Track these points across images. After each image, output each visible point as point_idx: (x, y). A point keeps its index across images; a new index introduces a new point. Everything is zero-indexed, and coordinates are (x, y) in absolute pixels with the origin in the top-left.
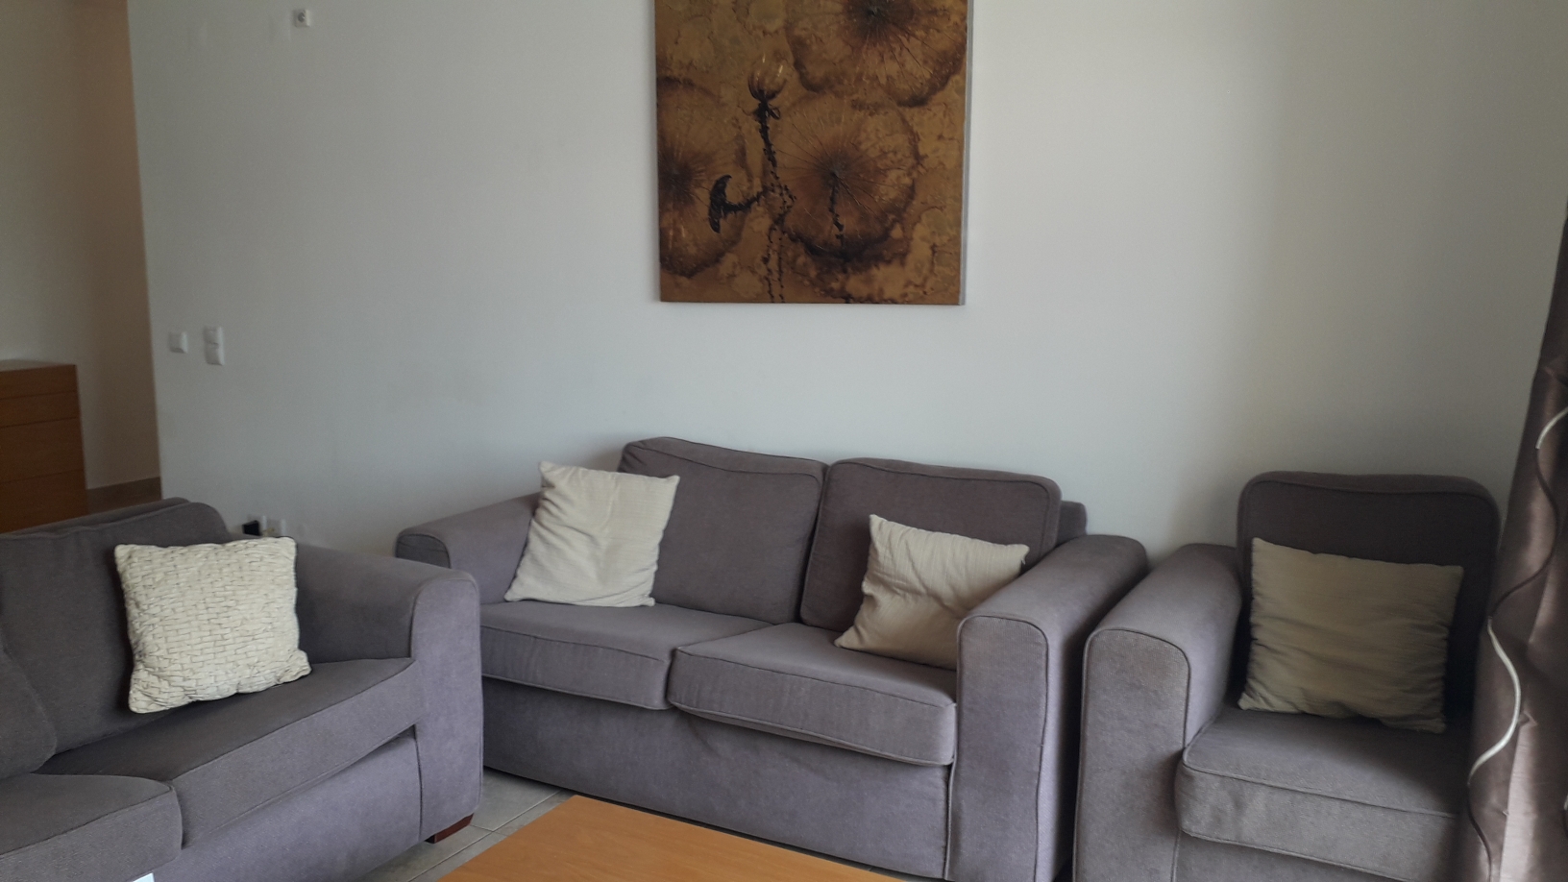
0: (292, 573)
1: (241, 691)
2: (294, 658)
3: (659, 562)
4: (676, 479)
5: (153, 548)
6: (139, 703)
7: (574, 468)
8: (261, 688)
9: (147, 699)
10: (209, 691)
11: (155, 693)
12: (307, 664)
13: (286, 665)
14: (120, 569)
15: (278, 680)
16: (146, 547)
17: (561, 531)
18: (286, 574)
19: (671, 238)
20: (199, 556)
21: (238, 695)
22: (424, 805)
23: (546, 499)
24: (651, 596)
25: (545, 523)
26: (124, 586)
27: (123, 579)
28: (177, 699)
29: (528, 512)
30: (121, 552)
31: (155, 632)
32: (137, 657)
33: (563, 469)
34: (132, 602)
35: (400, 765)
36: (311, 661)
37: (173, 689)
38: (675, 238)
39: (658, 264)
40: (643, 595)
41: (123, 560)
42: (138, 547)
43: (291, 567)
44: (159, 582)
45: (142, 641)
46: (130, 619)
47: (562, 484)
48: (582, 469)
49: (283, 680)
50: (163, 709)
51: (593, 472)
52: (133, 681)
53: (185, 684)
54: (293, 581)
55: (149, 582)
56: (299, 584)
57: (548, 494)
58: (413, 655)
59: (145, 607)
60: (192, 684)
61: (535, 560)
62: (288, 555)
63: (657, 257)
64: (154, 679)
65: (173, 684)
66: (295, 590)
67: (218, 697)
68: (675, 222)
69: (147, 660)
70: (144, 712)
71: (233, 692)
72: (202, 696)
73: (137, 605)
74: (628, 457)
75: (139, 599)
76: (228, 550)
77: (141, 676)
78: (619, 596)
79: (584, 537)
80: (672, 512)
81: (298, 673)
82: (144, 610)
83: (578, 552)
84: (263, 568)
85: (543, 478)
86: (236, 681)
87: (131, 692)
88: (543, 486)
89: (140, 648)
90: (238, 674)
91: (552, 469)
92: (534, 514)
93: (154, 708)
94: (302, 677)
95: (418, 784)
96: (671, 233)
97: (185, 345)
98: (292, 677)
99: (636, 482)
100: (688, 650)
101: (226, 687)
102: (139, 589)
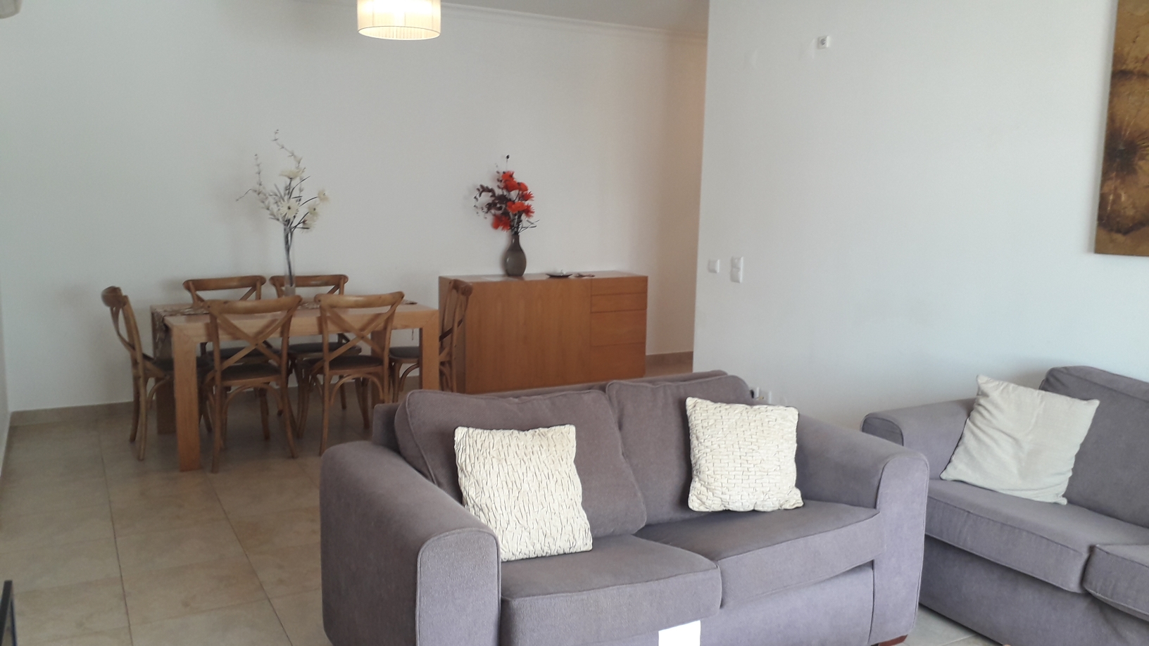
0: (795, 433)
1: (756, 509)
2: (792, 493)
3: (1074, 470)
4: (1096, 403)
5: (709, 402)
6: (694, 504)
7: (1005, 384)
8: (770, 510)
9: (699, 501)
10: (737, 504)
11: (704, 499)
12: (801, 499)
13: (787, 497)
14: (688, 413)
15: (781, 507)
16: (704, 401)
17: (991, 431)
18: (791, 433)
19: (1110, 201)
20: (736, 412)
21: (754, 511)
22: (874, 619)
23: (980, 405)
24: (1064, 496)
25: (979, 424)
26: (690, 425)
27: (690, 420)
28: (717, 507)
29: (963, 413)
30: (690, 402)
31: (707, 458)
32: (695, 472)
33: (997, 383)
34: (693, 436)
35: (861, 586)
36: (804, 497)
37: (715, 498)
38: (1114, 202)
39: (1096, 223)
40: (1057, 495)
41: (690, 408)
42: (699, 400)
43: (795, 429)
44: (712, 425)
45: (698, 463)
46: (692, 447)
47: (995, 395)
48: (1012, 385)
49: (784, 507)
50: (707, 510)
51: (1022, 388)
52: (691, 488)
53: (723, 497)
54: (795, 439)
55: (705, 424)
56: (798, 442)
57: (982, 401)
58: (878, 507)
59: (702, 441)
60: (726, 497)
61: (967, 451)
62: (792, 420)
63: (1096, 217)
64: (704, 489)
65: (715, 495)
66: (796, 445)
67: (742, 510)
68: (1116, 189)
69: (702, 476)
70: (697, 510)
71: (751, 508)
72: (732, 507)
73: (697, 438)
74: (1052, 380)
75: (698, 434)
76: (755, 411)
77: (696, 486)
78: (1037, 492)
79: (1010, 440)
80: (1090, 430)
81: (794, 504)
82: (701, 443)
83: (1004, 451)
84: (777, 427)
85: (979, 388)
86: (754, 501)
87: (690, 495)
88: (978, 395)
89: (698, 467)
90: (756, 497)
91: (987, 382)
92: (969, 415)
93: (703, 509)
94: (797, 508)
95: (872, 604)
96: (1111, 197)
97: (718, 269)
98: (790, 506)
99: (1058, 401)
100: (1106, 548)
101: (748, 504)
102: (699, 428)
